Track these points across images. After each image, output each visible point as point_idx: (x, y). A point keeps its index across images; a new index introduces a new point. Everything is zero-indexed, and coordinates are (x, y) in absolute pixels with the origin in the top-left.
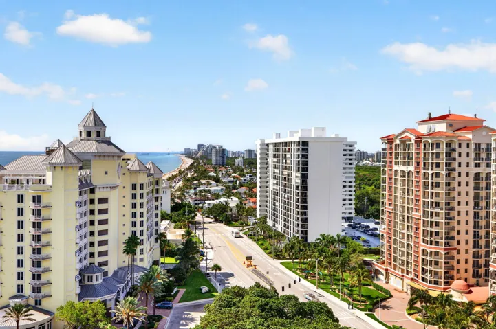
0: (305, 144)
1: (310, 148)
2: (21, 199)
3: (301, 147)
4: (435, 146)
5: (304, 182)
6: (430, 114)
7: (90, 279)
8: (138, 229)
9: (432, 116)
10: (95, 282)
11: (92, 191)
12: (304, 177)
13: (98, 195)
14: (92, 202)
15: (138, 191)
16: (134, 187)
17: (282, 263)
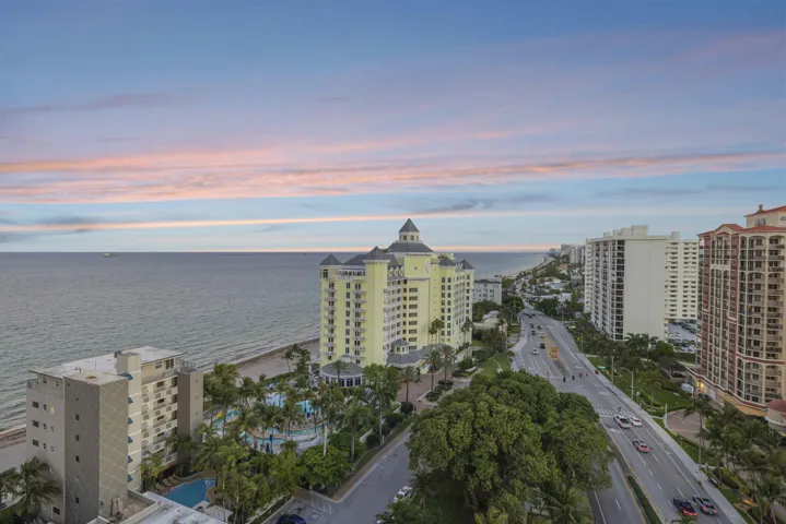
0: (621, 242)
1: (627, 246)
2: (348, 286)
3: (616, 245)
4: (755, 242)
5: (620, 280)
6: (761, 206)
7: (398, 349)
8: (446, 314)
9: (764, 209)
10: (401, 353)
11: (405, 282)
12: (620, 274)
13: (410, 285)
14: (405, 290)
15: (447, 284)
16: (443, 280)
17: (589, 358)
